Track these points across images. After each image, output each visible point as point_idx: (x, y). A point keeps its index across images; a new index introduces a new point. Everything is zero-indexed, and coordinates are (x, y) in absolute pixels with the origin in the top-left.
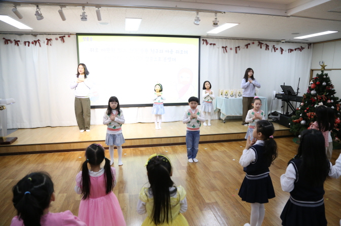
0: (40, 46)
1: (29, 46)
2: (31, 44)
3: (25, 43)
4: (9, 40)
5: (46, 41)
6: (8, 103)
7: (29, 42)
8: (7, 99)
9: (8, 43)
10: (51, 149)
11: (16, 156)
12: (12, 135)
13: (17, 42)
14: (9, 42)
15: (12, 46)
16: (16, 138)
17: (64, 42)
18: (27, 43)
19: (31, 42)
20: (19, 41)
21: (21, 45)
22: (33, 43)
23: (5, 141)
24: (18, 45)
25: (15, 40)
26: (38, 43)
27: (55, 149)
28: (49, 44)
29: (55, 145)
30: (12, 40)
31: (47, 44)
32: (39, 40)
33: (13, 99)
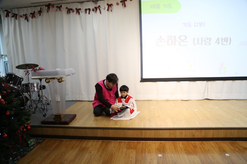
0: (100, 13)
1: (89, 14)
2: (91, 12)
3: (86, 10)
4: (71, 9)
5: (107, 7)
6: (67, 74)
7: (89, 9)
8: (66, 70)
9: (70, 13)
10: (115, 136)
13: (78, 11)
14: (71, 11)
15: (73, 15)
17: (125, 6)
18: (88, 11)
19: (91, 10)
20: (80, 9)
21: (82, 13)
22: (93, 10)
24: (79, 14)
25: (76, 9)
26: (98, 9)
27: (122, 136)
28: (110, 10)
29: (121, 131)
30: (74, 9)
31: (108, 10)
32: (99, 6)
33: (72, 70)
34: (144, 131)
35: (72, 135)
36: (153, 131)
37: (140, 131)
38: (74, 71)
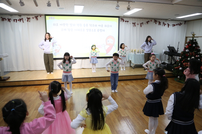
0: (23, 22)
1: (16, 22)
2: (18, 21)
3: (14, 20)
4: (5, 18)
5: (27, 19)
6: (4, 56)
7: (16, 20)
8: (3, 54)
9: (4, 20)
10: (30, 84)
11: (9, 88)
12: (7, 75)
13: (9, 20)
14: (4, 19)
15: (6, 22)
16: (9, 77)
17: (37, 19)
18: (15, 21)
19: (18, 20)
20: (10, 19)
21: (12, 22)
22: (19, 20)
23: (2, 79)
24: (10, 21)
25: (8, 19)
26: (22, 20)
27: (33, 84)
28: (29, 21)
30: (7, 18)
31: (27, 21)
32: (22, 19)
33: (7, 54)
34: (42, 81)
35: (8, 85)
36: (46, 81)
37: (41, 81)
38: (8, 55)
